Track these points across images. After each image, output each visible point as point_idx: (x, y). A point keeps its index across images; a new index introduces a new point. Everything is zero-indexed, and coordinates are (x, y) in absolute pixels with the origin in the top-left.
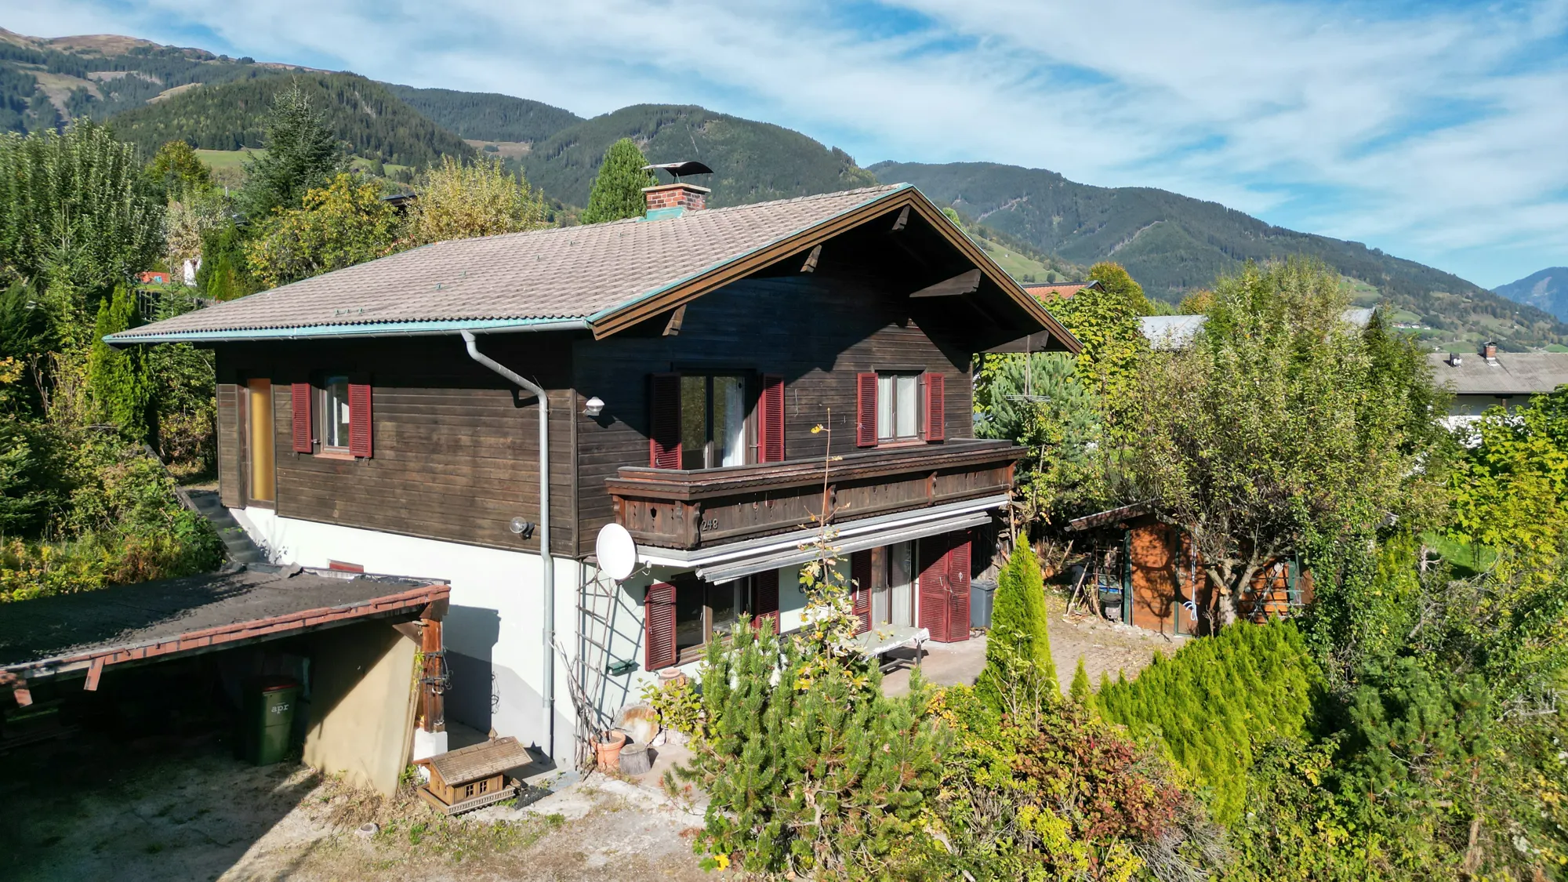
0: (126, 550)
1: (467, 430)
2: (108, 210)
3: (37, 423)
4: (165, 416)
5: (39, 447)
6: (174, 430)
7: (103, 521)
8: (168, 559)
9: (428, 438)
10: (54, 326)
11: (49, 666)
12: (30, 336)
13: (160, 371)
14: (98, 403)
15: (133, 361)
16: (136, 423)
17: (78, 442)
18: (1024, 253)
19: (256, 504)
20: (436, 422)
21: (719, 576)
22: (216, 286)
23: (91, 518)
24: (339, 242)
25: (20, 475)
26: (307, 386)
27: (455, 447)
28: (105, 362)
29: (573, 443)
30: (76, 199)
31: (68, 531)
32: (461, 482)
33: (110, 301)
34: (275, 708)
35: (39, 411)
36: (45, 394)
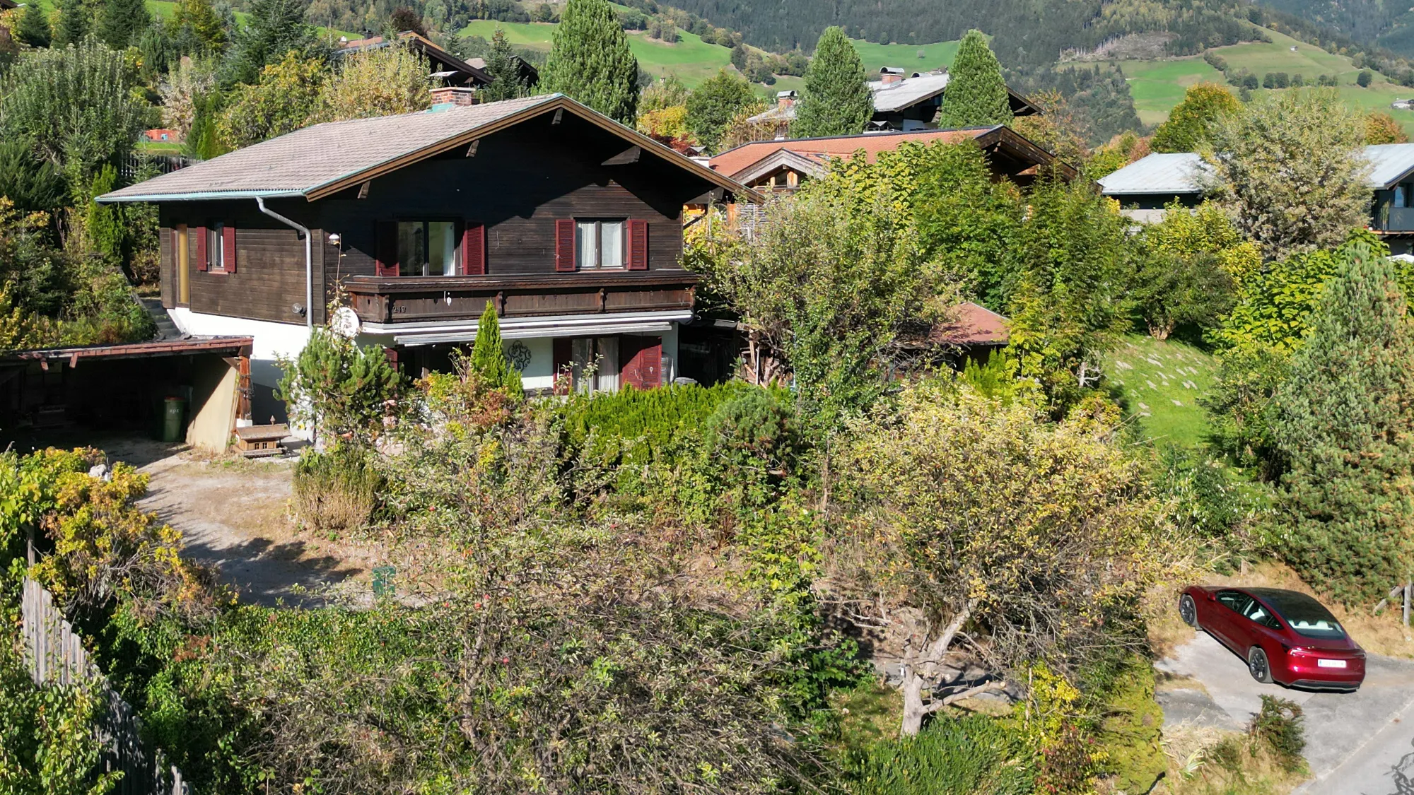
0: (103, 327)
1: (277, 254)
2: (106, 104)
3: (57, 251)
4: (139, 252)
5: (57, 265)
6: (144, 261)
7: (91, 311)
8: (125, 334)
9: (261, 259)
10: (69, 190)
11: (55, 353)
12: (55, 196)
13: (136, 220)
14: (92, 240)
15: (114, 213)
16: (115, 254)
17: (79, 264)
18: (1322, 45)
19: (181, 305)
20: (264, 250)
21: (408, 342)
22: (203, 146)
23: (85, 308)
24: (286, 111)
25: (47, 280)
26: (204, 228)
27: (273, 265)
28: (97, 214)
29: (321, 260)
30: (85, 97)
31: (72, 315)
32: (276, 284)
33: (100, 174)
34: (172, 411)
35: (59, 245)
36: (62, 235)
